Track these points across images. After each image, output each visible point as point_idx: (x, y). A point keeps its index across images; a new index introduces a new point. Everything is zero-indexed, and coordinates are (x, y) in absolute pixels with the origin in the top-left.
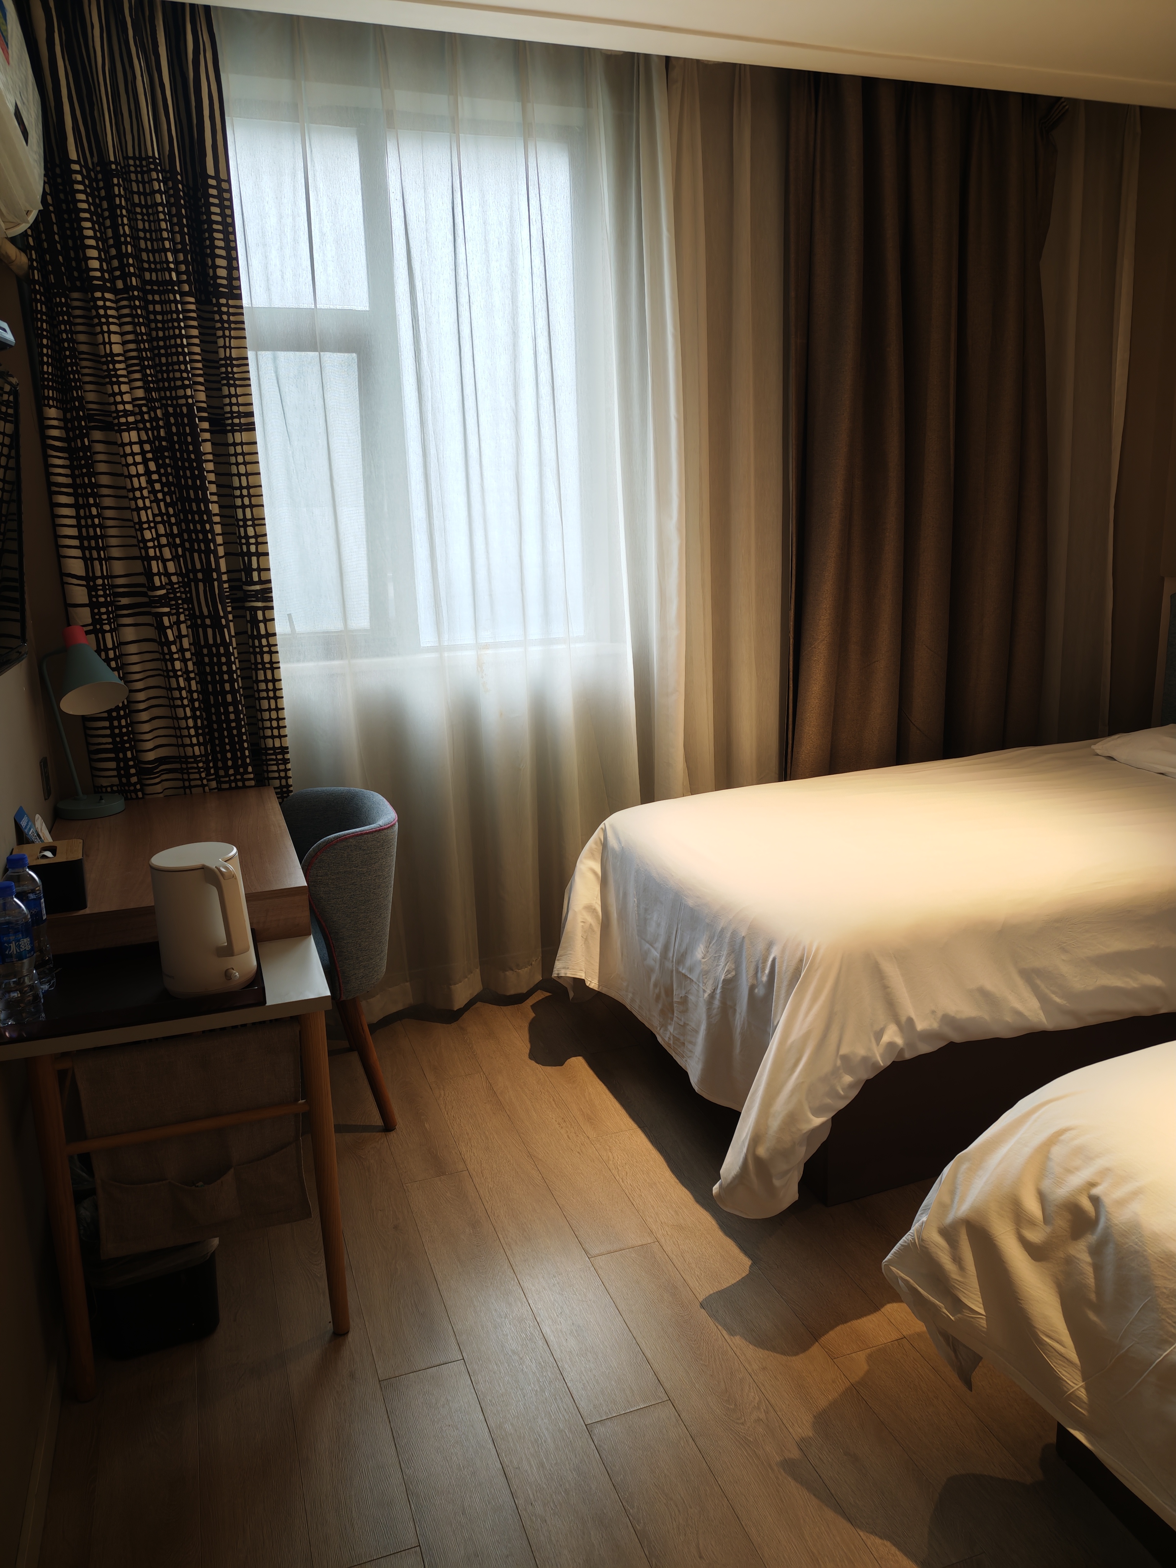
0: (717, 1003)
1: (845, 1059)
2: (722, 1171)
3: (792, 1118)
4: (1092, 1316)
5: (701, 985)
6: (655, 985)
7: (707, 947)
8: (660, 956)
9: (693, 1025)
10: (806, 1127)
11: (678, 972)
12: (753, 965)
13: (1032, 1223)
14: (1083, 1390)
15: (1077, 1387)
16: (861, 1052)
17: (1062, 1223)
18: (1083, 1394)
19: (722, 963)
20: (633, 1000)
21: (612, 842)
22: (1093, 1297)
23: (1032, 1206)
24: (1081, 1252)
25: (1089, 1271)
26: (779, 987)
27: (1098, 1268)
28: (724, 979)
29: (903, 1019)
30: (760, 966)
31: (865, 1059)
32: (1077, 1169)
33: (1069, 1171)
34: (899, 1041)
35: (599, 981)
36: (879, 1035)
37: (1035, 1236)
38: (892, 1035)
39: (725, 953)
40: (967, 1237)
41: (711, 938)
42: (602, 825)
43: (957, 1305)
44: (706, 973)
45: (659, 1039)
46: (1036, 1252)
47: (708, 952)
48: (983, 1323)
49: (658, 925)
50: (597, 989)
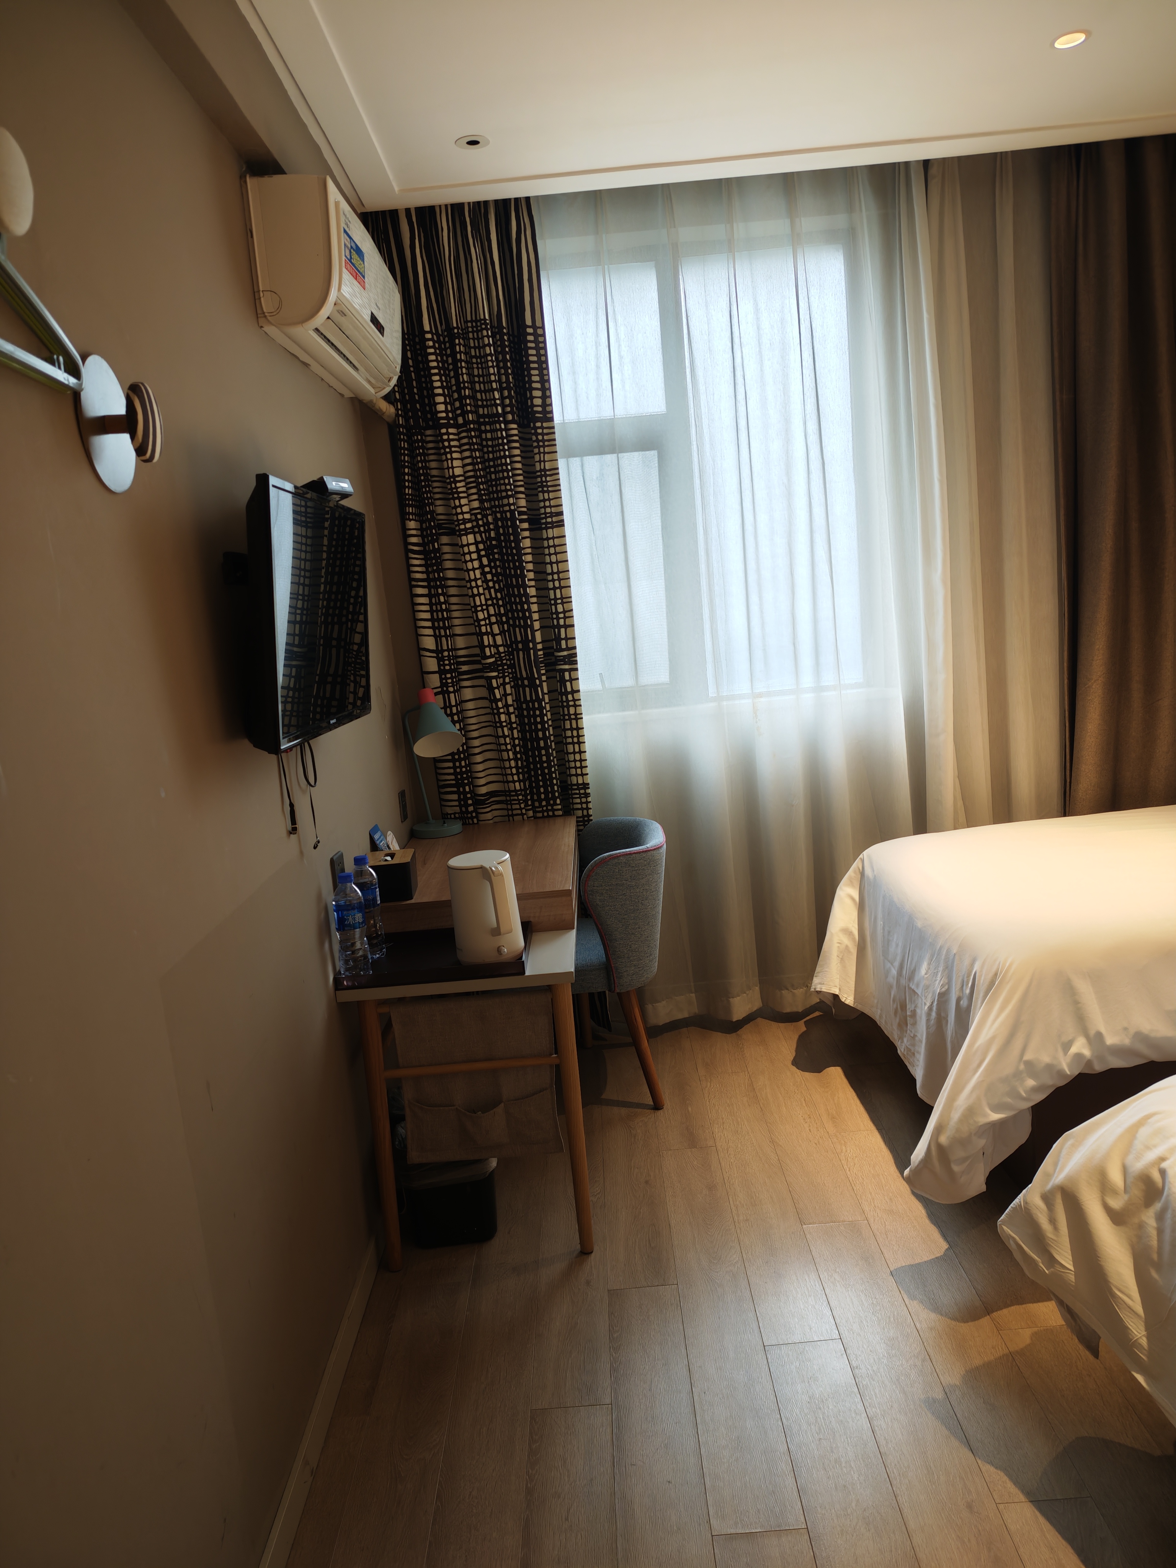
0: (934, 1014)
1: (1029, 1064)
2: (912, 1157)
3: (970, 1112)
4: (1154, 1274)
5: (923, 998)
6: (894, 1001)
7: (929, 964)
8: (897, 973)
9: (919, 1035)
10: (982, 1120)
11: (910, 988)
12: (960, 979)
13: (1114, 1192)
14: (1145, 1339)
15: (1140, 1336)
16: (1046, 1059)
17: (1137, 1193)
18: (1144, 1342)
19: (939, 979)
20: (881, 1016)
21: (868, 872)
22: (1155, 1257)
23: (1116, 1177)
24: (1149, 1218)
25: (1154, 1233)
26: (977, 999)
27: (1160, 1231)
28: (939, 993)
29: (1092, 1033)
30: (965, 980)
31: (1049, 1067)
32: (1155, 1146)
33: (1148, 1148)
34: (1087, 1053)
35: (855, 999)
36: (1067, 1046)
37: (1116, 1204)
38: (1081, 1047)
39: (941, 969)
40: (1061, 1202)
41: (932, 956)
42: (861, 856)
43: (1051, 1260)
44: (927, 987)
45: (899, 1052)
46: (1117, 1218)
47: (929, 969)
48: (1072, 1278)
49: (897, 945)
50: (852, 1006)
